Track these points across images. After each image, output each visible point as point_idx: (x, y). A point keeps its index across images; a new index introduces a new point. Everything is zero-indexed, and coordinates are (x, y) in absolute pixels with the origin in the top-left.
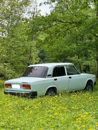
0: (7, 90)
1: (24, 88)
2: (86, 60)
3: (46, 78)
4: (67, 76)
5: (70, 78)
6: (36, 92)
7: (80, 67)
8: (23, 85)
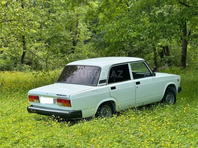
0: (32, 106)
1: (60, 105)
2: (163, 37)
3: (96, 86)
4: (132, 81)
5: (138, 83)
6: (80, 112)
7: (155, 50)
8: (57, 99)
